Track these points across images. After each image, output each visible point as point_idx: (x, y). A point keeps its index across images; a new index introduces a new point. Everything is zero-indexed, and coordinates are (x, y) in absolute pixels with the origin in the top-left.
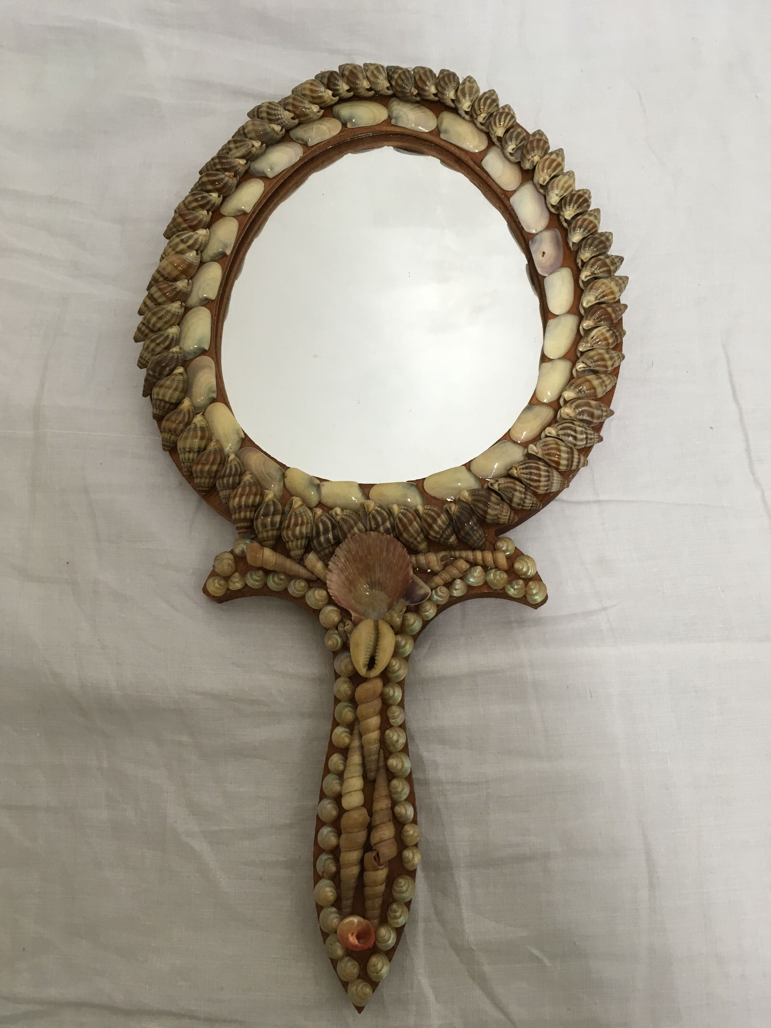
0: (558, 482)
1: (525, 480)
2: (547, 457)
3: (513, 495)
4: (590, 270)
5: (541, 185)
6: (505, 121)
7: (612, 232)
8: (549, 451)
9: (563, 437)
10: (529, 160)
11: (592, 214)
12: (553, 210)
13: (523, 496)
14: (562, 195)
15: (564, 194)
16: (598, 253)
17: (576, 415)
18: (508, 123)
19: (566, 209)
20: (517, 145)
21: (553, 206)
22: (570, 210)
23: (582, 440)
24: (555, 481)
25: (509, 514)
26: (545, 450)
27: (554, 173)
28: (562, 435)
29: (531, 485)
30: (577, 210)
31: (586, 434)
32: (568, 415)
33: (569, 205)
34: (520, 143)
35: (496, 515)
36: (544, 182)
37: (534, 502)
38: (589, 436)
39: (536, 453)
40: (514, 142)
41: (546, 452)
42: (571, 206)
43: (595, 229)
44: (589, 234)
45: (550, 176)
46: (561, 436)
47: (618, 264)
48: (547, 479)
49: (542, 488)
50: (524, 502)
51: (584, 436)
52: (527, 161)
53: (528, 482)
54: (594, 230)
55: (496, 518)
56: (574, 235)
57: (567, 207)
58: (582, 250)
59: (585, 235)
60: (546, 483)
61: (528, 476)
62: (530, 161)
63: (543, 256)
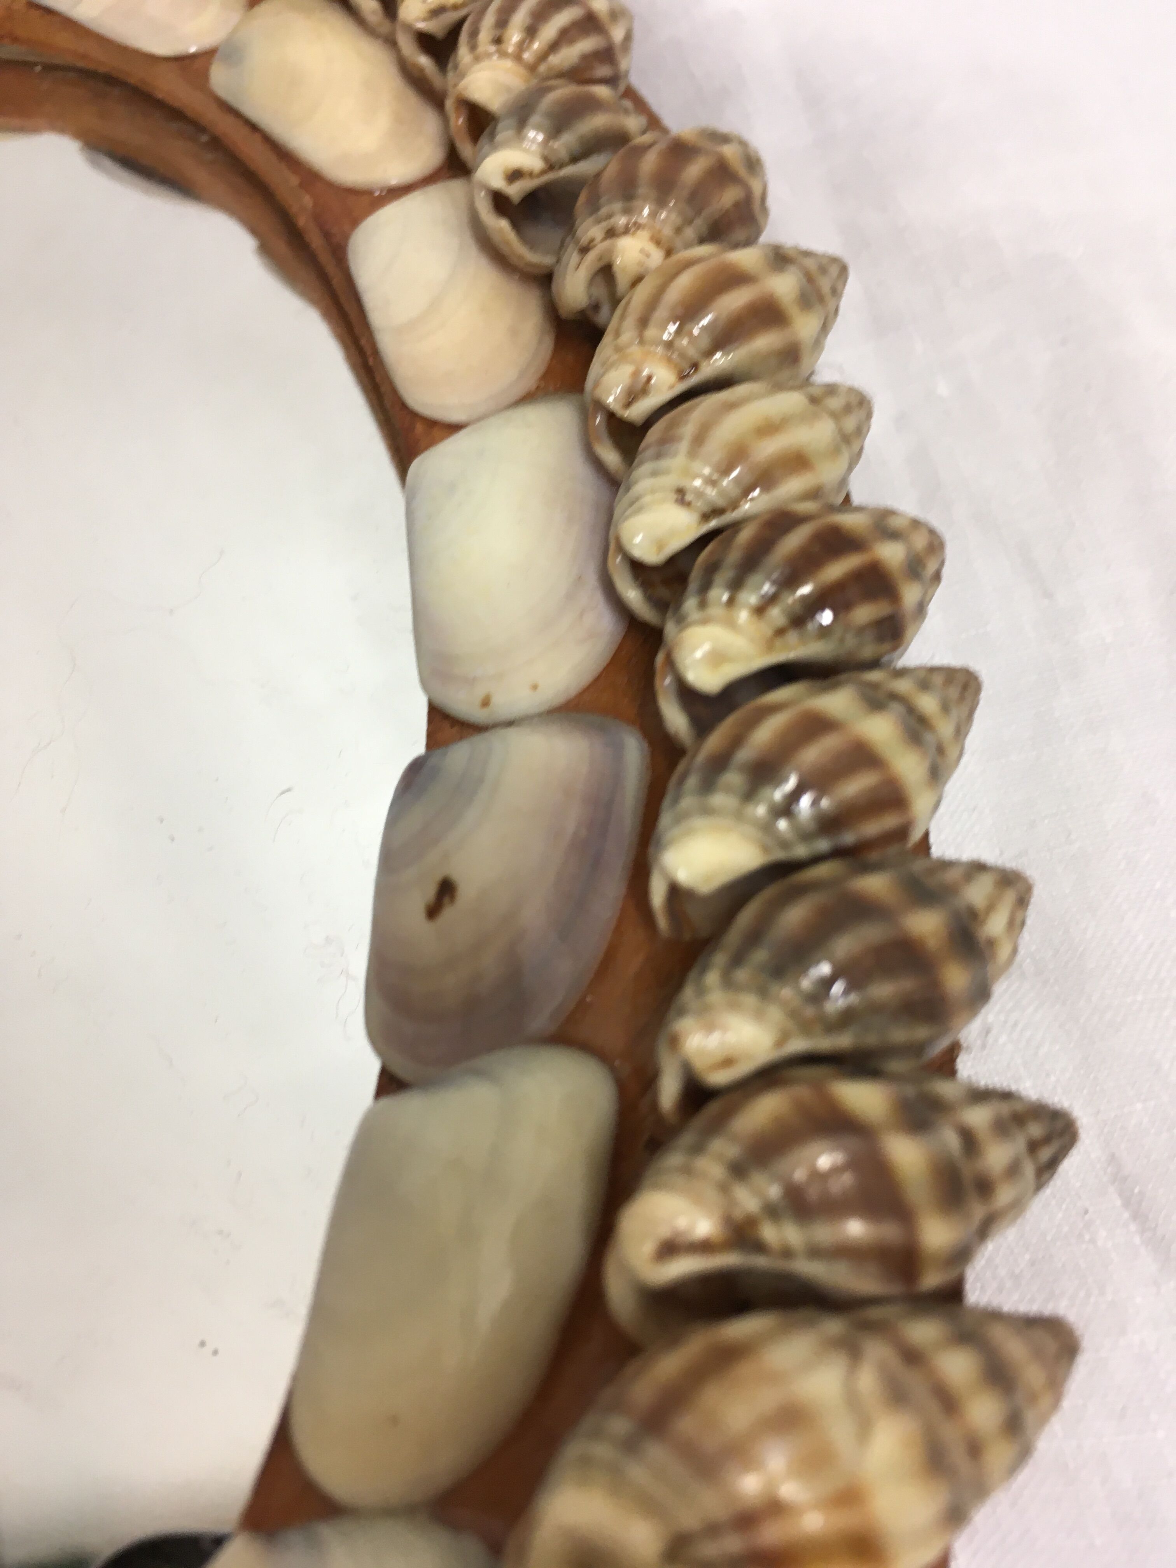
4: (724, 1189)
5: (611, 417)
6: (531, 31)
7: (1031, 872)
10: (584, 250)
11: (894, 697)
12: (632, 595)
14: (716, 512)
15: (734, 505)
16: (843, 1041)
18: (554, 46)
19: (703, 604)
20: (551, 166)
21: (637, 568)
22: (731, 624)
27: (720, 361)
30: (792, 637)
33: (736, 585)
34: (575, 159)
36: (632, 396)
40: (535, 136)
42: (750, 598)
43: (888, 822)
44: (823, 845)
45: (682, 377)
47: (1004, 1195)
52: (575, 257)
54: (872, 828)
56: (698, 822)
57: (720, 594)
58: (712, 978)
59: (784, 844)
62: (591, 256)
63: (433, 911)
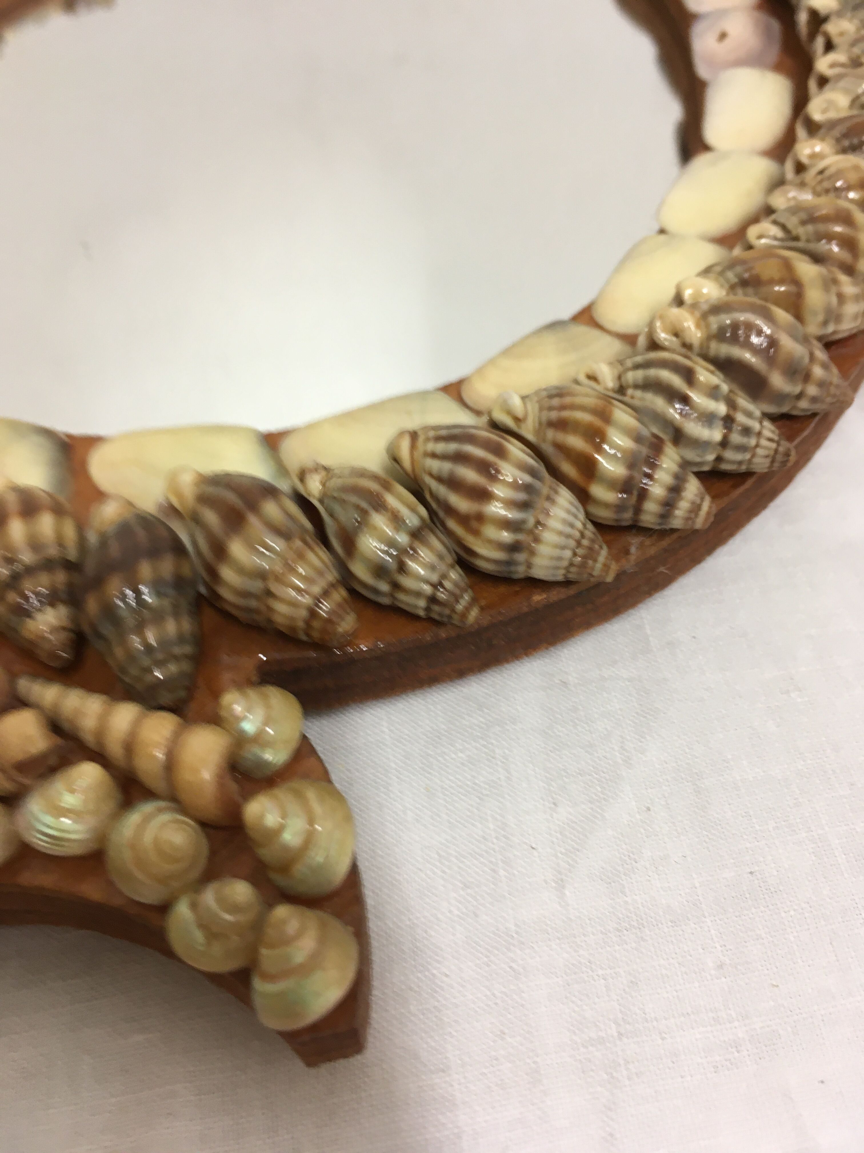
0: (568, 530)
1: (434, 485)
2: (550, 434)
3: (363, 522)
8: (566, 414)
9: (638, 393)
13: (403, 539)
17: (710, 338)
23: (708, 418)
24: (554, 523)
25: (316, 590)
26: (551, 409)
28: (636, 386)
29: (450, 510)
31: (732, 405)
32: (676, 335)
35: (262, 575)
37: (447, 584)
38: (740, 418)
39: (517, 420)
41: (554, 415)
46: (630, 392)
48: (521, 496)
49: (491, 532)
50: (402, 568)
51: (722, 409)
53: (442, 491)
55: (256, 586)
60: (510, 514)
61: (445, 467)
